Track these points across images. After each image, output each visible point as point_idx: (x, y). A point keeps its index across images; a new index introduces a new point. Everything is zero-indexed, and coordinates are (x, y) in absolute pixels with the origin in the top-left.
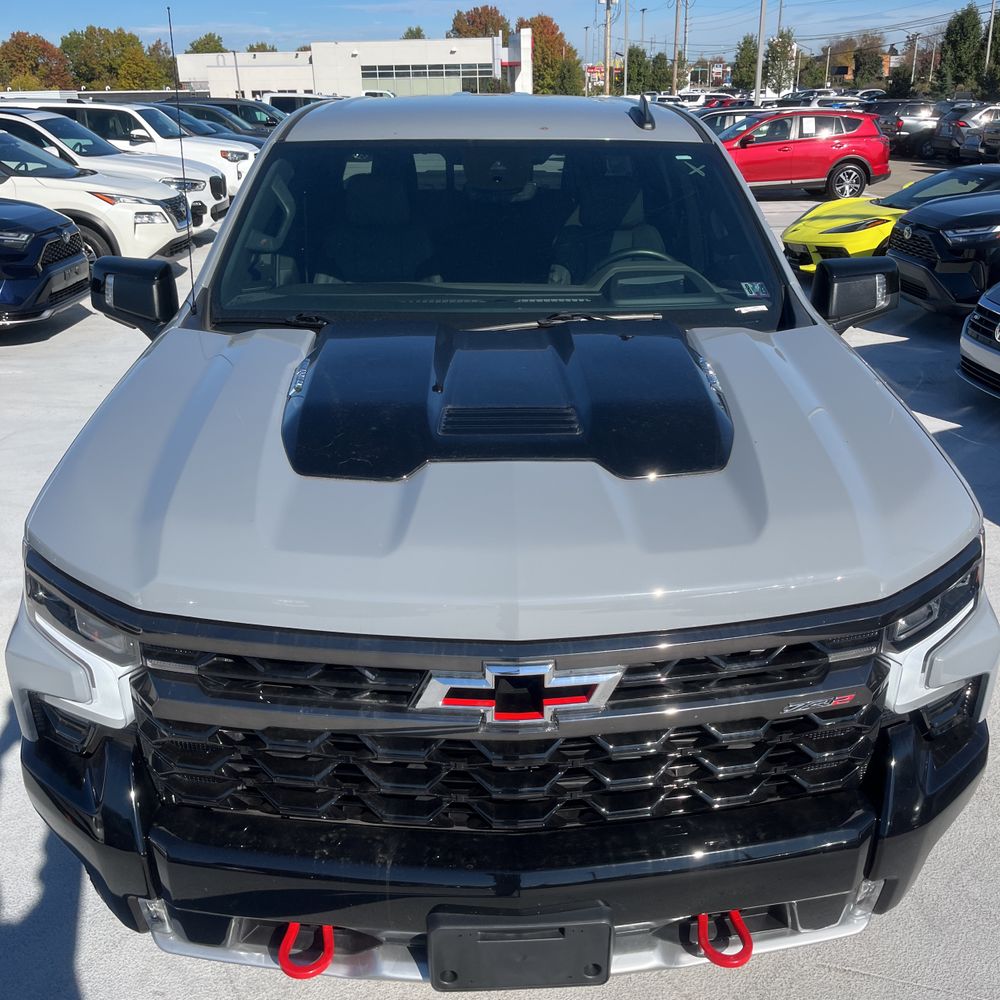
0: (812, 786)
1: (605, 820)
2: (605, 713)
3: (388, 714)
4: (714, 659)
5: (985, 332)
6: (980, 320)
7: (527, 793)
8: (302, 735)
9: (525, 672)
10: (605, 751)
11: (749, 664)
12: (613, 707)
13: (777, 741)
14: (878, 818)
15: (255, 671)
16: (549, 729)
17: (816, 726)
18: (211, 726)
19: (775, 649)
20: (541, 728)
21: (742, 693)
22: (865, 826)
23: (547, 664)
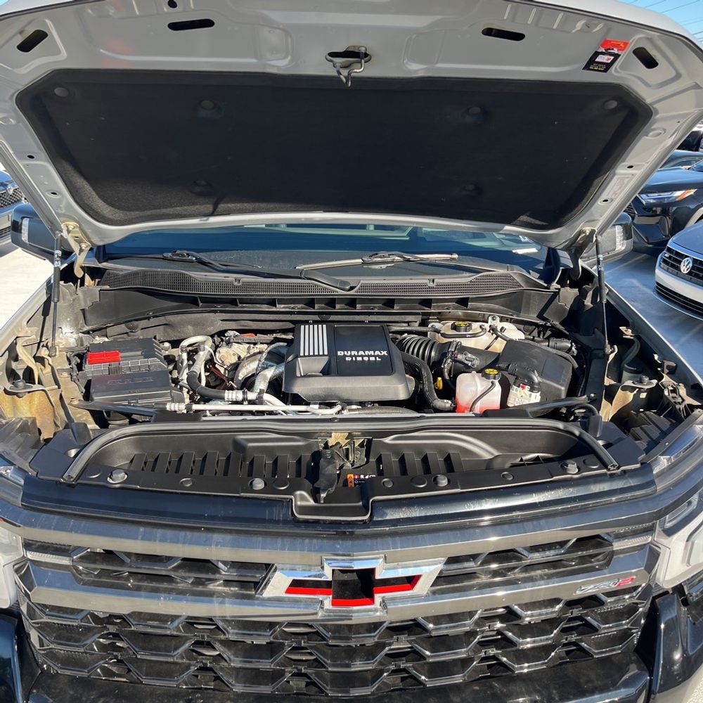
0: (596, 651)
1: (425, 685)
2: (427, 598)
3: (238, 601)
4: (519, 550)
5: (673, 266)
6: (670, 258)
7: (358, 666)
8: (163, 619)
9: (358, 566)
10: (425, 630)
11: (547, 553)
12: (434, 593)
13: (569, 615)
14: (650, 676)
15: (122, 563)
16: (378, 614)
17: (601, 603)
18: (82, 610)
19: (568, 541)
20: (371, 613)
21: (542, 578)
22: (640, 685)
23: (378, 558)
